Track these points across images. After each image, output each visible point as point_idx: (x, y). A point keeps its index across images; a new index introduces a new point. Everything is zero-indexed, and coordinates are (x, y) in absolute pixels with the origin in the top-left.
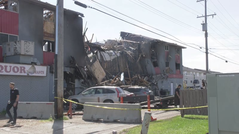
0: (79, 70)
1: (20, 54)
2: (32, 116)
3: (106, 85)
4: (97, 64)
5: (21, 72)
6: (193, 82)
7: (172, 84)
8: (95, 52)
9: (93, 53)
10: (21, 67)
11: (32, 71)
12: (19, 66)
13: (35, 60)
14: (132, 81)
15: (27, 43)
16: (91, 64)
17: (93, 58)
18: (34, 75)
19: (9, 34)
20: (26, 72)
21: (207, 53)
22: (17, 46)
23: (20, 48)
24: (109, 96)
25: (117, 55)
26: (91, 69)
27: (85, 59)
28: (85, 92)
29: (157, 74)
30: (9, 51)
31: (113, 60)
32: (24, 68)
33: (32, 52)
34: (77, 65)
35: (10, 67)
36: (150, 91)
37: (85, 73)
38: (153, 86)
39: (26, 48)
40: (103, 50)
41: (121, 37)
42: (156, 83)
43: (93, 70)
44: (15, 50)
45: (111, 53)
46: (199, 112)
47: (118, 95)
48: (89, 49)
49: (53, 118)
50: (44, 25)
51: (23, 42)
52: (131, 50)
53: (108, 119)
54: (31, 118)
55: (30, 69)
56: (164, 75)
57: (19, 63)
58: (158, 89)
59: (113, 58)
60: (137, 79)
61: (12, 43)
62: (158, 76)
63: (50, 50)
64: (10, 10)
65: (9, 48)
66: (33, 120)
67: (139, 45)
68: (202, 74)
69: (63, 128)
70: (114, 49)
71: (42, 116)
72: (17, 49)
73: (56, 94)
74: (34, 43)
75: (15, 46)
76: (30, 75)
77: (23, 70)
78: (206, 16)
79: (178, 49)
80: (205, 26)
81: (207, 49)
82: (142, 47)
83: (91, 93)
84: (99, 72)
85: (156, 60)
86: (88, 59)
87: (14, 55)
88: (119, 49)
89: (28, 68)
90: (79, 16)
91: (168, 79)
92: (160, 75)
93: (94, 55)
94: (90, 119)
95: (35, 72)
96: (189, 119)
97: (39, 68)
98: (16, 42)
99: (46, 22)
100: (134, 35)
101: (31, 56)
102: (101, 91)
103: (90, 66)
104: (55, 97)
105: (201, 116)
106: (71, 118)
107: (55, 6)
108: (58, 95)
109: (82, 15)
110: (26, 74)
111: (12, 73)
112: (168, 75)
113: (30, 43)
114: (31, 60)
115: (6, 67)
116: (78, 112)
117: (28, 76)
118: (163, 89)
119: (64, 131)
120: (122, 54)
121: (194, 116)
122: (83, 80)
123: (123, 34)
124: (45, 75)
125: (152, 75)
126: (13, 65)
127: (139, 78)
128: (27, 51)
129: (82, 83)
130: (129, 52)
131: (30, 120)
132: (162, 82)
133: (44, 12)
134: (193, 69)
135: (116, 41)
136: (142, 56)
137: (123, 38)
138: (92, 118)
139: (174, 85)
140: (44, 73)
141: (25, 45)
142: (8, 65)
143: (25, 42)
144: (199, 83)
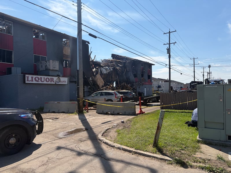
0: (87, 80)
1: (50, 70)
2: (62, 111)
3: (106, 90)
4: (98, 76)
5: (51, 82)
6: (157, 87)
7: (145, 89)
8: (97, 67)
9: (96, 68)
10: (51, 78)
11: (58, 81)
12: (49, 77)
13: (60, 74)
14: (121, 87)
15: (54, 62)
16: (95, 76)
17: (95, 72)
18: (60, 83)
19: (40, 56)
20: (54, 81)
21: (170, 68)
22: (47, 64)
23: (49, 65)
24: (109, 97)
25: (110, 70)
26: (95, 79)
27: (91, 73)
28: (94, 94)
29: (136, 82)
30: (42, 67)
31: (108, 73)
32: (53, 79)
33: (57, 68)
34: (86, 76)
35: (44, 78)
36: (134, 94)
37: (91, 81)
38: (134, 90)
39: (53, 65)
40: (102, 67)
41: (112, 58)
42: (135, 88)
43: (96, 80)
44: (46, 67)
45: (107, 69)
46: (173, 108)
47: (116, 96)
48: (93, 66)
49: (77, 112)
50: (63, 49)
51: (51, 61)
52: (119, 66)
53: (113, 112)
54: (61, 113)
55: (57, 79)
56: (141, 83)
57: (49, 76)
58: (137, 92)
59: (108, 71)
60: (124, 86)
61: (43, 62)
62: (137, 83)
63: (67, 67)
64: (40, 39)
65: (42, 65)
66: (63, 114)
67: (125, 63)
68: (163, 82)
69: (86, 119)
70: (108, 66)
71: (68, 111)
72: (48, 66)
73: (78, 97)
74: (58, 62)
75: (46, 64)
76: (57, 83)
77: (52, 80)
78: (169, 44)
79: (149, 66)
80: (169, 51)
81: (170, 66)
82: (127, 64)
83: (97, 95)
84: (100, 82)
85: (135, 73)
86: (93, 72)
87: (45, 70)
88: (112, 65)
89: (55, 78)
90: (87, 43)
91: (143, 85)
92: (138, 83)
93: (97, 70)
94: (102, 112)
95: (60, 81)
96: (167, 112)
97: (62, 79)
98: (46, 61)
99: (65, 48)
100: (121, 56)
101: (57, 70)
102: (104, 94)
103: (94, 77)
104: (78, 99)
105: (173, 110)
106: (88, 112)
107: (76, 38)
108: (80, 97)
109: (89, 43)
110: (54, 83)
111: (45, 82)
112: (143, 83)
113: (56, 62)
114: (57, 73)
115: (41, 78)
116: (90, 108)
117: (56, 84)
118: (140, 92)
119: (88, 121)
120: (114, 69)
121: (170, 110)
122: (90, 87)
123: (113, 56)
124: (66, 83)
125: (133, 83)
126: (46, 77)
127: (125, 85)
128: (54, 67)
129: (89, 88)
130: (118, 68)
131: (62, 114)
132: (139, 87)
133: (63, 40)
134: (157, 78)
135: (109, 60)
136: (127, 70)
137: (113, 58)
138: (103, 112)
139: (146, 89)
140: (66, 82)
141: (53, 63)
142: (43, 77)
143: (53, 61)
144: (161, 88)
